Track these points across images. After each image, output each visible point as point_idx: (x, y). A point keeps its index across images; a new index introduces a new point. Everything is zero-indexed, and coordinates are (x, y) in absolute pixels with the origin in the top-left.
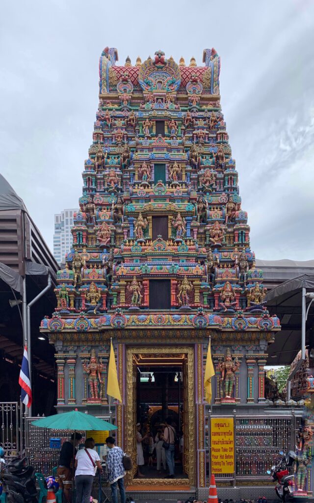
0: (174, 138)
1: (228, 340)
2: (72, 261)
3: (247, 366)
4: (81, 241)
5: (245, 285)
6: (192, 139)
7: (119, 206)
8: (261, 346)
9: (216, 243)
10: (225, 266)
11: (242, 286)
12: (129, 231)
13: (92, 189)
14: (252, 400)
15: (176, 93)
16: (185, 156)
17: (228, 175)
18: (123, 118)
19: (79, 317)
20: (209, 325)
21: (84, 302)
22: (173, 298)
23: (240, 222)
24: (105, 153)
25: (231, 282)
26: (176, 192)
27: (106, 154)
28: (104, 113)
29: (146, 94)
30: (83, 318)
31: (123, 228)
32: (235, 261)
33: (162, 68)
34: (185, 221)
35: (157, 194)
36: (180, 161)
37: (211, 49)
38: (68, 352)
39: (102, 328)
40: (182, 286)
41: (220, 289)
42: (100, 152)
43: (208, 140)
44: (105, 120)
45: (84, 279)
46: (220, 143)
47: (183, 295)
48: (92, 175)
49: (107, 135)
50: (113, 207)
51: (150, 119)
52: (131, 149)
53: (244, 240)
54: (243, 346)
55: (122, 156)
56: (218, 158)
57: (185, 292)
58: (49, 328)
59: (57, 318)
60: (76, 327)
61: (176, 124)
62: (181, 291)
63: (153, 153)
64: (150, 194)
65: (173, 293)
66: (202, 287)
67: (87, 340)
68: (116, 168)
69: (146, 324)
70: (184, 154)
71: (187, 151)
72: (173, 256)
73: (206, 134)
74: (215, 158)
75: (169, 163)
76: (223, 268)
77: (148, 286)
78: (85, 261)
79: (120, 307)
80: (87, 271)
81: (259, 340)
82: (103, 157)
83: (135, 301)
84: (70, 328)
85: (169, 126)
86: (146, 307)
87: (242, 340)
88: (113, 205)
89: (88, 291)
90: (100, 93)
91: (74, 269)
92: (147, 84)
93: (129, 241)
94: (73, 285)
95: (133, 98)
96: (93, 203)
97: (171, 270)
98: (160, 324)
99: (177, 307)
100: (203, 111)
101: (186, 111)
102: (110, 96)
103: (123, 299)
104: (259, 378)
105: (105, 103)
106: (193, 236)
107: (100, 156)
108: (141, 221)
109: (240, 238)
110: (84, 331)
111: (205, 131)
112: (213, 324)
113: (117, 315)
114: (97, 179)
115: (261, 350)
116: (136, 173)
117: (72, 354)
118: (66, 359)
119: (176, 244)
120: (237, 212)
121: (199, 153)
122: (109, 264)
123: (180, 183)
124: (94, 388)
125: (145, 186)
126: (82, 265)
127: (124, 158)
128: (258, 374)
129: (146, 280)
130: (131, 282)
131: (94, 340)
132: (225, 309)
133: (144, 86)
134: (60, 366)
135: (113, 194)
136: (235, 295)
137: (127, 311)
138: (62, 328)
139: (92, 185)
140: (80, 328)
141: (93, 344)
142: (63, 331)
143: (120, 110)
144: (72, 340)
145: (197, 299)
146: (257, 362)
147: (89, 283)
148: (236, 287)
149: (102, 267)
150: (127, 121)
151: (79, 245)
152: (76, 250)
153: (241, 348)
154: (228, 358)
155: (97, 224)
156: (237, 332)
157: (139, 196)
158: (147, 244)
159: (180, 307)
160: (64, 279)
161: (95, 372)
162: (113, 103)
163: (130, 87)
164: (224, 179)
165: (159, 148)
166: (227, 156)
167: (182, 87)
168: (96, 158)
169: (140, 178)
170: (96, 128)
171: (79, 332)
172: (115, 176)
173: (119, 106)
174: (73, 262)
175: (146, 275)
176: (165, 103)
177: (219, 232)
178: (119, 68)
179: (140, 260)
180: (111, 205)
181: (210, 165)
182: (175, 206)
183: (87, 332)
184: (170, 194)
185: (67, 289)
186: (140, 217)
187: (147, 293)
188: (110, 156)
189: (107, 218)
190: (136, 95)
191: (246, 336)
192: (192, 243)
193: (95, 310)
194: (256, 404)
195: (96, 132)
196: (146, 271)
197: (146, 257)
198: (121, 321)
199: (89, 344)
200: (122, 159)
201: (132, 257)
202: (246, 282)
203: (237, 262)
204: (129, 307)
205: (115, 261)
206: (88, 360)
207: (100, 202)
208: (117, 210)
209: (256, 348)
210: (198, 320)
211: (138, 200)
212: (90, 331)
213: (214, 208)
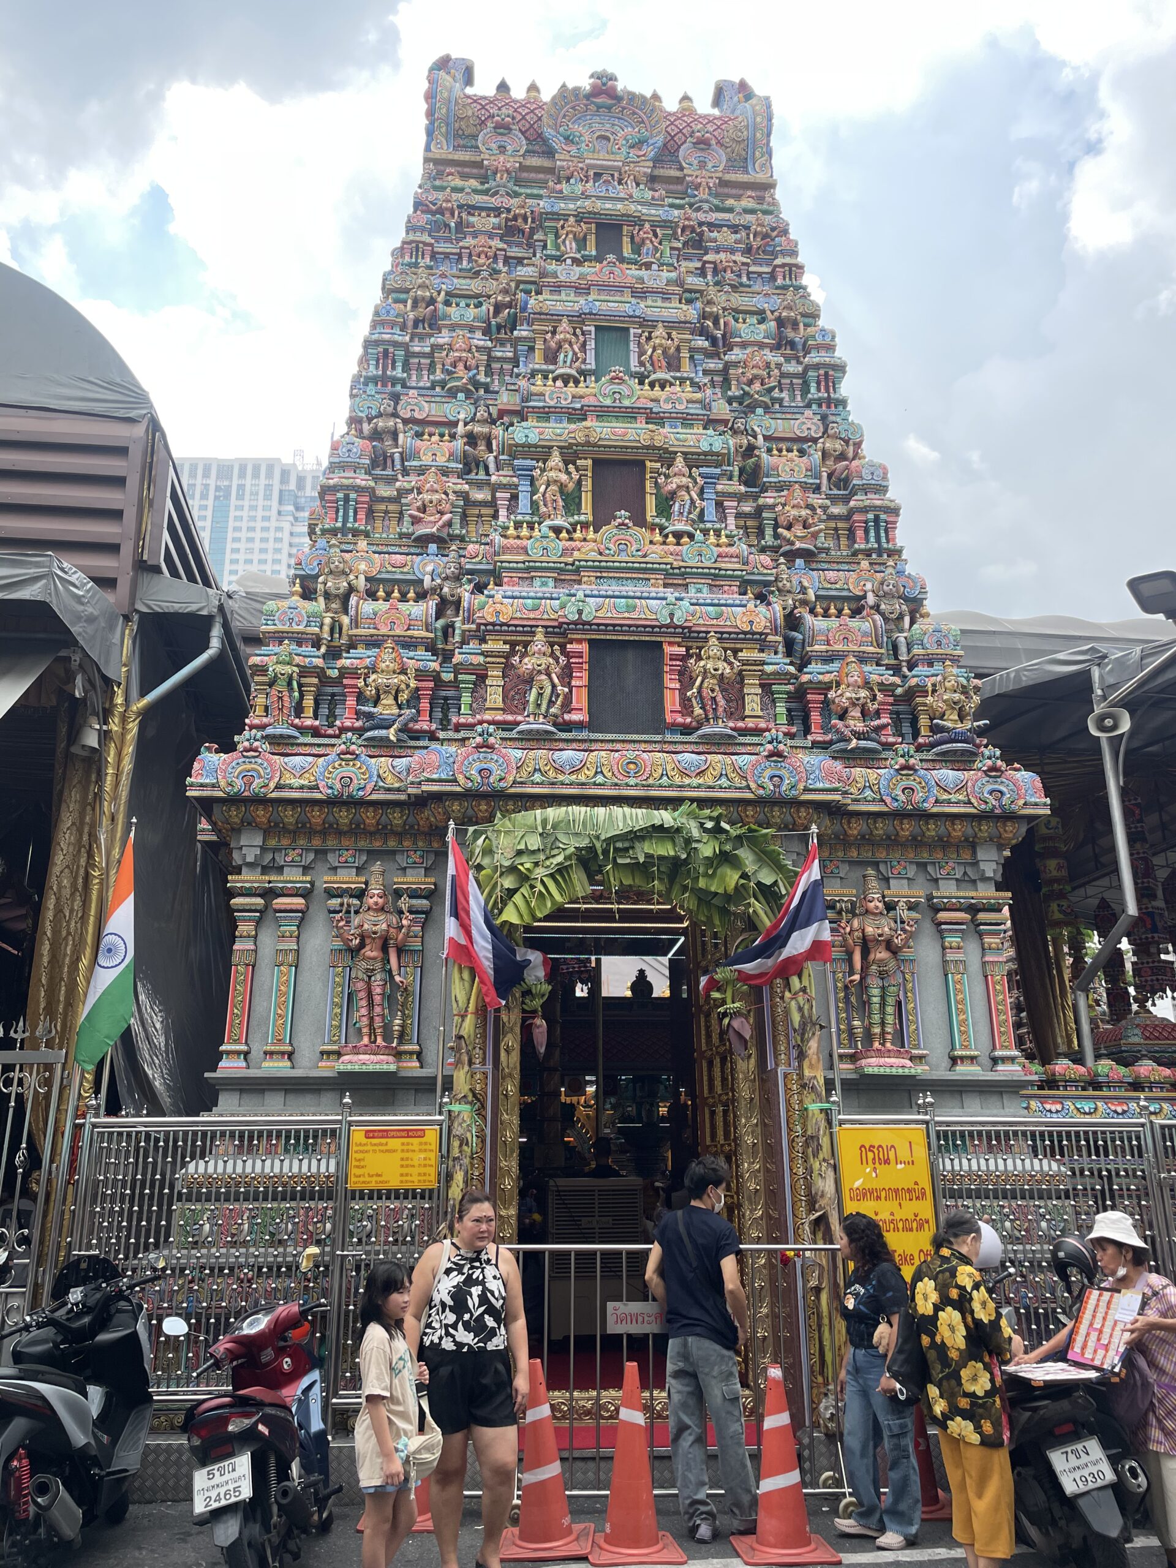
0: (655, 267)
1: (866, 840)
2: (317, 576)
3: (941, 933)
4: (351, 519)
5: (905, 669)
6: (702, 273)
7: (478, 429)
8: (982, 866)
9: (798, 545)
10: (833, 611)
11: (896, 670)
12: (514, 497)
13: (394, 381)
14: (972, 1059)
15: (651, 164)
16: (691, 313)
17: (817, 367)
18: (497, 211)
19: (338, 750)
20: (807, 790)
21: (351, 701)
22: (671, 701)
23: (866, 489)
24: (439, 293)
25: (862, 659)
26: (667, 401)
27: (443, 293)
28: (434, 195)
29: (561, 162)
30: (352, 753)
31: (495, 488)
32: (864, 597)
33: (609, 108)
34: (699, 479)
35: (608, 402)
36: (671, 326)
37: (737, 81)
38: (280, 870)
39: (424, 788)
40: (702, 663)
41: (827, 678)
42: (423, 286)
43: (749, 279)
44: (441, 211)
45: (354, 632)
46: (785, 288)
47: (706, 692)
48: (396, 344)
49: (442, 247)
50: (460, 429)
51: (580, 218)
52: (522, 287)
53: (883, 540)
54: (918, 864)
55: (492, 300)
56: (781, 322)
57: (711, 682)
58: (222, 783)
59: (255, 750)
60: (321, 784)
61: (656, 235)
62: (699, 679)
63: (590, 298)
64: (585, 401)
65: (671, 683)
66: (769, 669)
67: (356, 830)
68: (472, 329)
69: (582, 778)
70: (685, 307)
71: (689, 302)
72: (667, 575)
73: (743, 264)
74: (773, 324)
75: (641, 326)
76: (826, 615)
77: (586, 658)
78: (362, 578)
79: (490, 723)
80: (368, 607)
81: (972, 845)
82: (432, 301)
83: (539, 706)
84: (302, 787)
85: (637, 239)
86: (579, 726)
87: (917, 842)
88: (461, 424)
89: (373, 669)
90: (428, 149)
91: (321, 600)
92: (567, 138)
93: (518, 525)
94: (317, 644)
95: (523, 168)
96: (395, 415)
97: (666, 612)
98: (632, 781)
99: (687, 730)
100: (730, 210)
101: (680, 207)
102: (456, 157)
103: (494, 696)
104: (986, 977)
105: (440, 175)
106: (723, 518)
107: (423, 298)
108: (555, 469)
109: (872, 533)
110: (350, 796)
111: (739, 258)
112: (820, 785)
113: (478, 747)
114: (409, 355)
115: (985, 879)
116: (539, 345)
117: (293, 877)
118: (269, 894)
119: (671, 539)
120: (855, 463)
121: (724, 309)
122: (446, 590)
123: (675, 378)
124: (371, 1005)
125: (566, 379)
126: (351, 589)
127: (498, 308)
128: (984, 963)
129: (579, 641)
130: (526, 644)
131: (383, 831)
132: (849, 741)
133: (557, 143)
134: (245, 921)
135: (461, 396)
136: (880, 696)
137: (513, 734)
138: (272, 785)
139: (394, 368)
140: (338, 786)
141: (377, 844)
142: (274, 795)
143: (485, 192)
144: (302, 830)
145: (753, 704)
146: (973, 920)
147: (374, 642)
148: (878, 674)
149: (421, 596)
150: (507, 219)
151: (344, 530)
152: (333, 542)
153: (912, 871)
154: (872, 905)
155: (405, 472)
156: (899, 815)
157: (552, 403)
158: (578, 535)
159: (697, 729)
160: (286, 628)
161: (379, 943)
162: (464, 177)
163: (517, 143)
164: (803, 375)
165: (605, 287)
166: (807, 320)
167: (668, 153)
168: (410, 302)
169: (551, 357)
170: (411, 228)
171: (332, 802)
172: (470, 351)
173: (482, 183)
174: (321, 579)
175: (581, 624)
176: (620, 183)
177: (804, 512)
178: (485, 98)
179: (556, 580)
180: (455, 424)
181: (760, 338)
182: (669, 435)
183: (362, 803)
184: (650, 405)
185: (297, 660)
186: (556, 460)
187: (580, 679)
188: (454, 300)
189: (441, 460)
190: (534, 161)
191: (932, 830)
192: (724, 540)
193: (392, 730)
194: (990, 1076)
195: (411, 237)
196: (580, 612)
197: (577, 571)
198: (492, 766)
199: (362, 844)
200: (492, 309)
201: (528, 569)
202: (908, 662)
203: (871, 599)
204: (518, 723)
205: (470, 581)
206: (356, 902)
207: (417, 415)
208: (472, 439)
209: (965, 873)
210: (768, 773)
211: (545, 414)
212: (374, 797)
213: (780, 451)
